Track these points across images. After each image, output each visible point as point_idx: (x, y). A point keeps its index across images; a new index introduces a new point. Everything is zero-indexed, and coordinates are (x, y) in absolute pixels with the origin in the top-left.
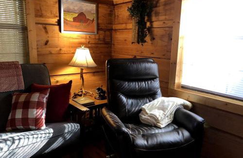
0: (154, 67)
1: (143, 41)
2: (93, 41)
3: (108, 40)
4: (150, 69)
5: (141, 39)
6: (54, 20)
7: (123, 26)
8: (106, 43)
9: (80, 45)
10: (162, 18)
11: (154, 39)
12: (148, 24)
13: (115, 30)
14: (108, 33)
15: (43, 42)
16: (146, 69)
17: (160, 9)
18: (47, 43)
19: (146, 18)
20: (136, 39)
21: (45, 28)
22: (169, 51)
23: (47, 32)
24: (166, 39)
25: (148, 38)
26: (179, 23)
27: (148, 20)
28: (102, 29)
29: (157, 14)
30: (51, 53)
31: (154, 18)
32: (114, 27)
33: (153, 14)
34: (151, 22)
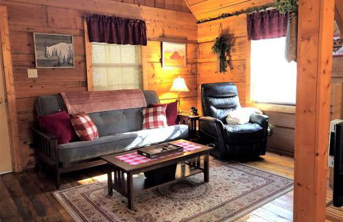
0: (234, 88)
1: (224, 70)
2: (183, 73)
3: (194, 71)
4: (231, 89)
5: (223, 69)
6: (158, 59)
7: (206, 60)
8: (193, 74)
9: (176, 76)
10: (238, 53)
11: (232, 68)
12: (228, 58)
13: (200, 63)
14: (194, 66)
15: (152, 75)
16: (228, 89)
17: (236, 47)
18: (153, 76)
19: (226, 53)
20: (219, 70)
21: (152, 65)
22: (244, 77)
23: (154, 68)
24: (242, 68)
25: (228, 68)
26: (250, 56)
27: (227, 55)
28: (189, 63)
29: (234, 50)
30: (156, 83)
31: (232, 54)
32: (199, 61)
33: (231, 50)
34: (230, 56)
